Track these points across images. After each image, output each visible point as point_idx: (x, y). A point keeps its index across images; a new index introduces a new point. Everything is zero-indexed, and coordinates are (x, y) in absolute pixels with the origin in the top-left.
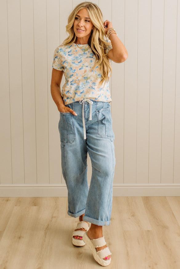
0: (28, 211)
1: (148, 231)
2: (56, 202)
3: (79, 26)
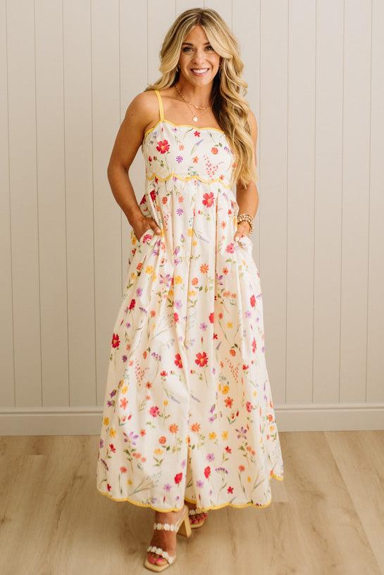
0: (22, 466)
1: (282, 504)
2: (84, 446)
3: (195, 63)
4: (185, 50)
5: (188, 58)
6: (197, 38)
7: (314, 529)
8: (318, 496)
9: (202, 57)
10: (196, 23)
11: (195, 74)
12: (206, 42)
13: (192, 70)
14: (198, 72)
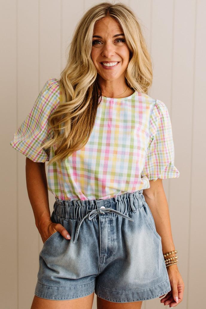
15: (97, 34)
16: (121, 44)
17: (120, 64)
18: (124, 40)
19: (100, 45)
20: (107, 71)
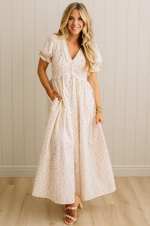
1: (112, 205)
3: (74, 25)
4: (70, 19)
5: (71, 22)
6: (76, 15)
7: (125, 215)
8: (126, 202)
9: (77, 22)
10: (76, 8)
11: (73, 29)
12: (79, 16)
13: (72, 27)
14: (75, 28)
15: (71, 16)
16: (81, 21)
17: (79, 28)
18: (81, 19)
19: (72, 20)
20: (74, 31)
